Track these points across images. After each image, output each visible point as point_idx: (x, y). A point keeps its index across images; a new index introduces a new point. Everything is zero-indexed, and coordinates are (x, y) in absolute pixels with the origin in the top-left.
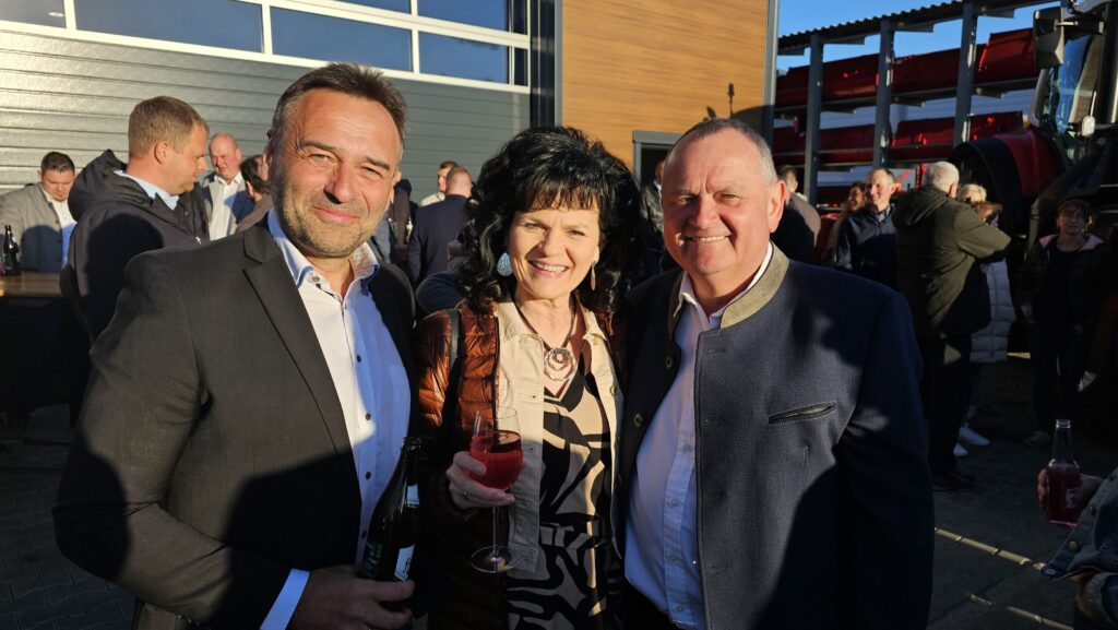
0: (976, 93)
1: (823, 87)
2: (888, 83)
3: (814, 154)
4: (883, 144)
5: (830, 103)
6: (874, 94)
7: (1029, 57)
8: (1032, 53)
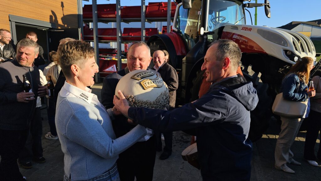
0: (146, 21)
1: (98, 13)
2: (119, 14)
3: (96, 36)
4: (120, 35)
5: (100, 19)
6: (115, 18)
7: (160, 11)
8: (161, 10)
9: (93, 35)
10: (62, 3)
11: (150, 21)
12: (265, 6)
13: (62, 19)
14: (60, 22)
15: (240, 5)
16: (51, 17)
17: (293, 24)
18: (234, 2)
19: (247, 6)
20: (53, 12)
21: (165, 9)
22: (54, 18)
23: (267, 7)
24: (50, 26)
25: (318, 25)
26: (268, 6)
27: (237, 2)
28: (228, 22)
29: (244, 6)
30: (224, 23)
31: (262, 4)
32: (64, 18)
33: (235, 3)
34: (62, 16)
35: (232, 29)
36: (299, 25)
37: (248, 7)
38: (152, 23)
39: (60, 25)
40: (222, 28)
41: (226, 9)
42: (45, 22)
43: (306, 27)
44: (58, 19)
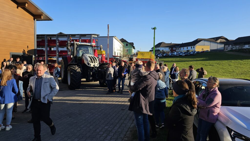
1: (48, 44)
2: (58, 44)
3: (47, 54)
4: (58, 54)
6: (56, 46)
9: (45, 54)
10: (28, 46)
13: (27, 52)
14: (26, 53)
16: (23, 51)
17: (198, 40)
20: (24, 50)
22: (24, 52)
24: (23, 54)
25: (215, 41)
32: (28, 52)
34: (27, 51)
36: (202, 41)
39: (26, 54)
42: (21, 53)
43: (206, 43)
44: (26, 52)
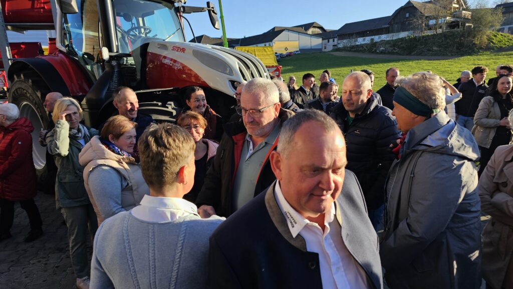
0: (8, 29)
7: (36, 10)
8: (37, 8)
11: (19, 29)
12: (209, 11)
15: (170, 9)
17: (276, 30)
18: (160, 3)
19: (182, 10)
21: (46, 7)
23: (212, 14)
26: (213, 12)
27: (165, 3)
28: (156, 35)
29: (177, 10)
30: (149, 38)
31: (203, 8)
33: (161, 5)
35: (159, 48)
36: (284, 32)
37: (184, 12)
38: (25, 32)
40: (145, 47)
41: (153, 13)
43: (292, 35)
